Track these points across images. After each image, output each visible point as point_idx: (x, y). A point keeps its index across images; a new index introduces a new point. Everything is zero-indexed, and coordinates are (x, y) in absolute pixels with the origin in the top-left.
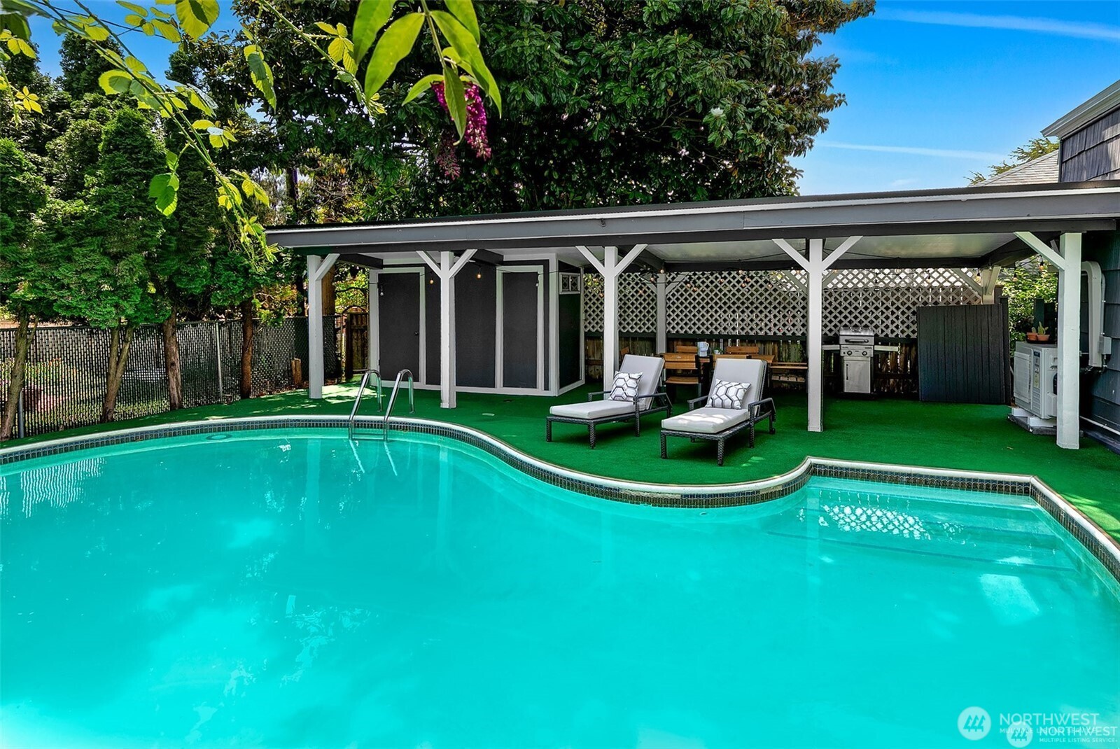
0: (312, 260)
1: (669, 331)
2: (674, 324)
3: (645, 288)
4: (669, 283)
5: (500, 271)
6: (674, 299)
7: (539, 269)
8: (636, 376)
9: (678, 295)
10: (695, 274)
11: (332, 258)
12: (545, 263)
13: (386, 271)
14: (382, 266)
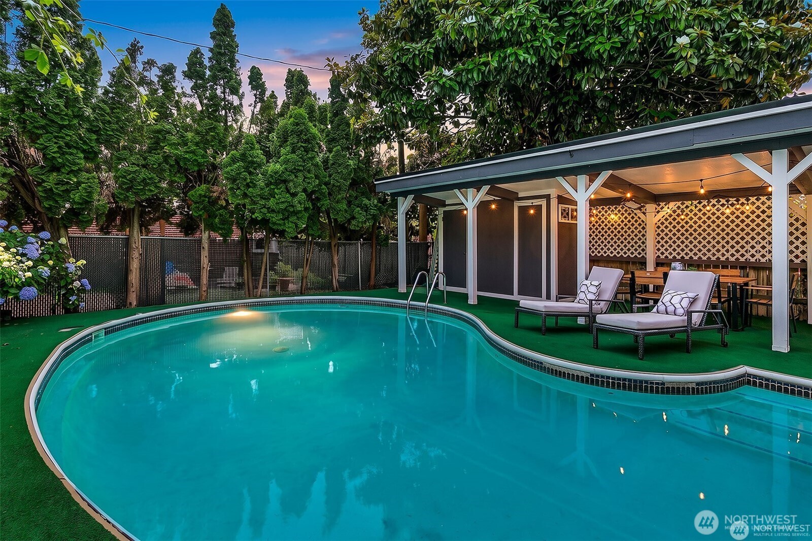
0: (400, 199)
1: (658, 257)
2: (662, 250)
3: (636, 218)
4: (658, 212)
5: (517, 204)
6: (662, 227)
7: (543, 203)
8: (597, 283)
9: (666, 223)
10: (683, 204)
11: (411, 197)
12: (548, 197)
13: (447, 208)
14: (445, 205)
